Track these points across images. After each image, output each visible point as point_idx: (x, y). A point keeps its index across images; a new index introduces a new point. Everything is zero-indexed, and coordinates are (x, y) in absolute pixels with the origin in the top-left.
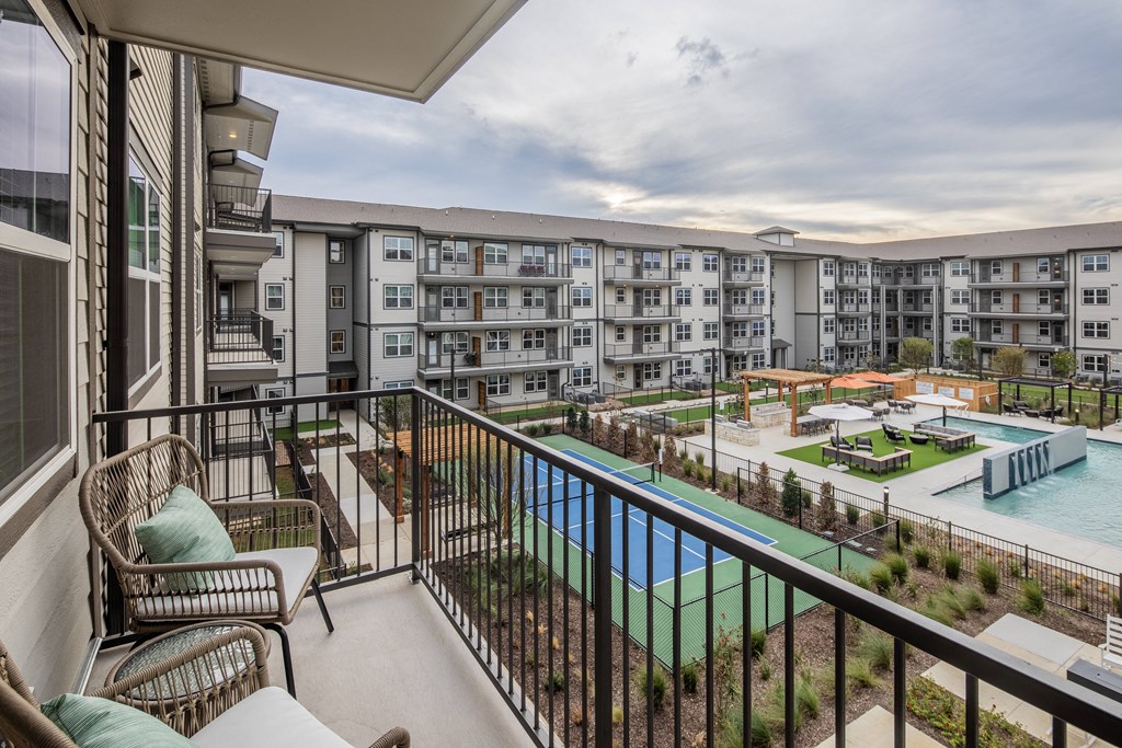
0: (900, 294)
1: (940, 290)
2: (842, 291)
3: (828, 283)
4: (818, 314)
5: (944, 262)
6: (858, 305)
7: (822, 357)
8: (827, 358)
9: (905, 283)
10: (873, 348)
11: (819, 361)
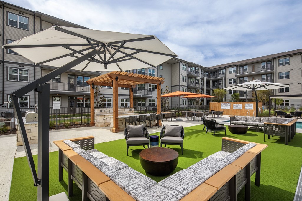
0: (211, 82)
1: (225, 79)
2: (189, 77)
3: (184, 73)
4: (180, 85)
5: (226, 68)
6: (196, 84)
7: (181, 104)
8: (183, 104)
9: (212, 78)
10: (201, 102)
11: (180, 105)
